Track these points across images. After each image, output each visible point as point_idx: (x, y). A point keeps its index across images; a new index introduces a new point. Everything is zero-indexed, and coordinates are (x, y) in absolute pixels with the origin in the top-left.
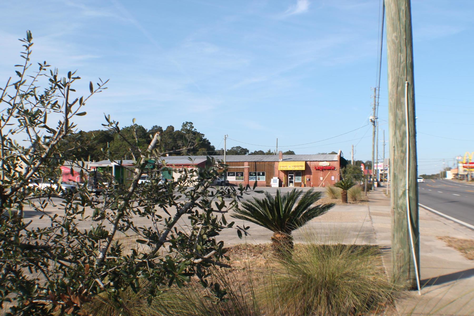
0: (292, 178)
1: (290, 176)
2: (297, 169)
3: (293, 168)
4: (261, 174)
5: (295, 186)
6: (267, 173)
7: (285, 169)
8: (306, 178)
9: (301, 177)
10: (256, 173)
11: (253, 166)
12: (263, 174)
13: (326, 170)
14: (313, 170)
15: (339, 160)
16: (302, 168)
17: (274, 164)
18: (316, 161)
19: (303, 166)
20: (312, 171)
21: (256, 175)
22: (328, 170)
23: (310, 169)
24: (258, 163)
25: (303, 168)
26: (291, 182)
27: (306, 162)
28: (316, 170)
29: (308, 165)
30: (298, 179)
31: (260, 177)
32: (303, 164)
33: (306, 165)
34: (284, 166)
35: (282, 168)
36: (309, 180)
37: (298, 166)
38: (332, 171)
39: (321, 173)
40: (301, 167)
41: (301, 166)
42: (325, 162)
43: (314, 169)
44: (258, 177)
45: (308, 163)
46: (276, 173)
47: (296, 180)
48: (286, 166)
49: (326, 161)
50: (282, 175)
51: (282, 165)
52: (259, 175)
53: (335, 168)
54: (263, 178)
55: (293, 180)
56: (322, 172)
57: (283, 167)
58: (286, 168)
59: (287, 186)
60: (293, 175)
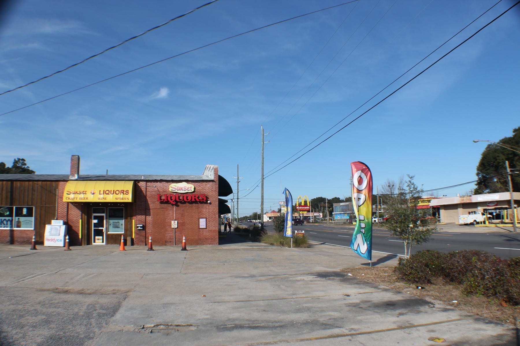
0: (100, 224)
1: (95, 218)
2: (110, 198)
3: (102, 196)
4: (25, 211)
5: (108, 242)
6: (39, 211)
7: (80, 198)
8: (136, 222)
9: (122, 222)
10: (11, 210)
11: (4, 192)
12: (29, 214)
13: (185, 203)
14: (153, 204)
15: (217, 180)
16: (126, 196)
17: (57, 187)
18: (161, 181)
19: (127, 192)
20: (151, 206)
21: (11, 215)
22: (191, 202)
23: (146, 201)
24: (18, 183)
25: (129, 198)
26: (99, 233)
27: (136, 183)
28: (162, 203)
29: (141, 191)
30: (116, 227)
31: (22, 219)
32: (129, 186)
33: (136, 190)
34: (78, 190)
35: (72, 196)
36: (144, 227)
37: (114, 192)
38: (200, 205)
39: (173, 211)
40: (121, 196)
41: (123, 192)
42: (184, 185)
43: (156, 200)
44: (15, 219)
45: (142, 185)
46: (61, 210)
47: (111, 227)
48: (84, 193)
49: (187, 181)
50: (76, 215)
51: (72, 190)
52: (19, 213)
53: (207, 198)
54: (28, 223)
55: (104, 229)
56: (175, 207)
57: (76, 193)
58: (82, 196)
59: (89, 243)
60: (104, 215)
